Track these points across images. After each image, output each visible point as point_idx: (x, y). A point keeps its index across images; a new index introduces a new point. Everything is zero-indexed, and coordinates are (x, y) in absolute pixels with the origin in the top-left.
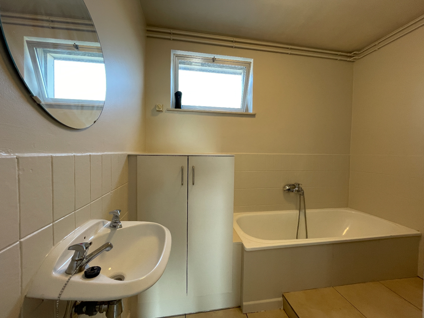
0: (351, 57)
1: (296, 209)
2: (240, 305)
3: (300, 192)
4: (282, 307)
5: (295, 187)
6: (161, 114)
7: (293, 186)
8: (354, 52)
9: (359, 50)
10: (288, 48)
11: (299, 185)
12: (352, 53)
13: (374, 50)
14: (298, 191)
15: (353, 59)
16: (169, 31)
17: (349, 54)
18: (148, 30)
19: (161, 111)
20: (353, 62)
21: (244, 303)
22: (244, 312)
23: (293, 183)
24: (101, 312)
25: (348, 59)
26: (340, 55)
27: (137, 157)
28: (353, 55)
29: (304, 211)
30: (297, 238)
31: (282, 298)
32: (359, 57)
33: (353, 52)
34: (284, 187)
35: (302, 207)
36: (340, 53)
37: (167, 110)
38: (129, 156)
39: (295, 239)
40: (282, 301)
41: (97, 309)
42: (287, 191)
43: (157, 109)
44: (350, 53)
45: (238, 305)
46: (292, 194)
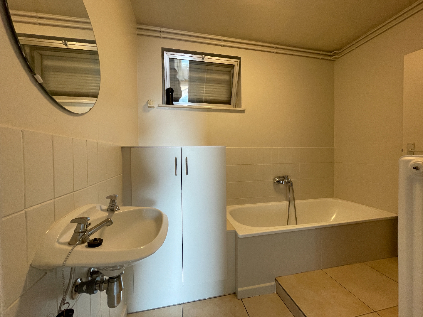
0: (331, 56)
1: (286, 200)
2: (235, 292)
3: (289, 183)
4: (276, 291)
5: (285, 179)
6: (152, 111)
7: (282, 178)
8: (335, 52)
9: (338, 50)
10: (273, 47)
11: (287, 176)
12: (333, 53)
13: (352, 49)
14: (287, 182)
15: (334, 58)
16: (159, 29)
17: (329, 54)
18: (138, 28)
19: (153, 107)
20: (334, 61)
21: (239, 289)
22: (239, 298)
23: (282, 175)
24: (101, 290)
25: (329, 58)
26: (322, 54)
27: (130, 149)
28: (333, 55)
29: (293, 202)
30: (288, 225)
31: (275, 282)
32: (339, 56)
33: (333, 51)
34: (274, 179)
35: (291, 198)
36: (321, 52)
37: (159, 106)
38: (123, 148)
39: (285, 225)
40: (275, 285)
41: (97, 288)
42: (277, 183)
43: (149, 105)
44: (331, 52)
45: (233, 292)
46: (281, 186)
